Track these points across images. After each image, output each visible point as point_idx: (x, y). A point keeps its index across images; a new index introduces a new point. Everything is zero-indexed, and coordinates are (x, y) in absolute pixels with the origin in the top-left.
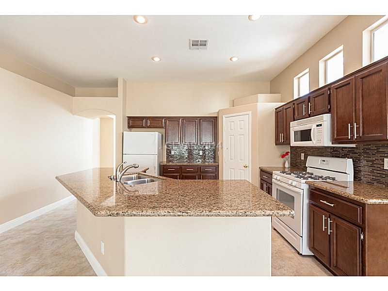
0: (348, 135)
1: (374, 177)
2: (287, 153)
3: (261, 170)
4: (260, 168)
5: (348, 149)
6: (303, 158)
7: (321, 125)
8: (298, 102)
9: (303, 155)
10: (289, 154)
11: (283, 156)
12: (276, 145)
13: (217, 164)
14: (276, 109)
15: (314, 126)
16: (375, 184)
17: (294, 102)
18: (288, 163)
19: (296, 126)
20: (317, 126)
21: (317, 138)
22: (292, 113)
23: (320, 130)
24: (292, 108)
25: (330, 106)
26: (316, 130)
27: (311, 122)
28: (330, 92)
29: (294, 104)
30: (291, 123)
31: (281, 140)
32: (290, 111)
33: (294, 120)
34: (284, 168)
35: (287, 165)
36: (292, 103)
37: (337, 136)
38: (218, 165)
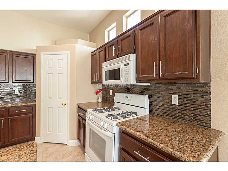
0: (154, 74)
1: (164, 111)
2: (100, 91)
3: (78, 107)
4: (77, 105)
5: (143, 87)
6: (111, 94)
7: (128, 64)
8: (109, 45)
9: (111, 91)
10: (102, 91)
11: (97, 93)
12: (92, 83)
13: (34, 103)
14: (92, 53)
15: (122, 65)
16: (165, 116)
17: (105, 46)
18: (101, 98)
19: (107, 67)
20: (125, 65)
21: (125, 77)
22: (104, 55)
23: (127, 69)
24: (104, 51)
25: (135, 47)
26: (124, 69)
27: (119, 62)
28: (135, 34)
29: (105, 47)
30: (103, 63)
31: (95, 79)
32: (102, 53)
33: (105, 62)
34: (98, 102)
35: (100, 100)
36: (104, 47)
37: (141, 75)
38: (36, 105)
